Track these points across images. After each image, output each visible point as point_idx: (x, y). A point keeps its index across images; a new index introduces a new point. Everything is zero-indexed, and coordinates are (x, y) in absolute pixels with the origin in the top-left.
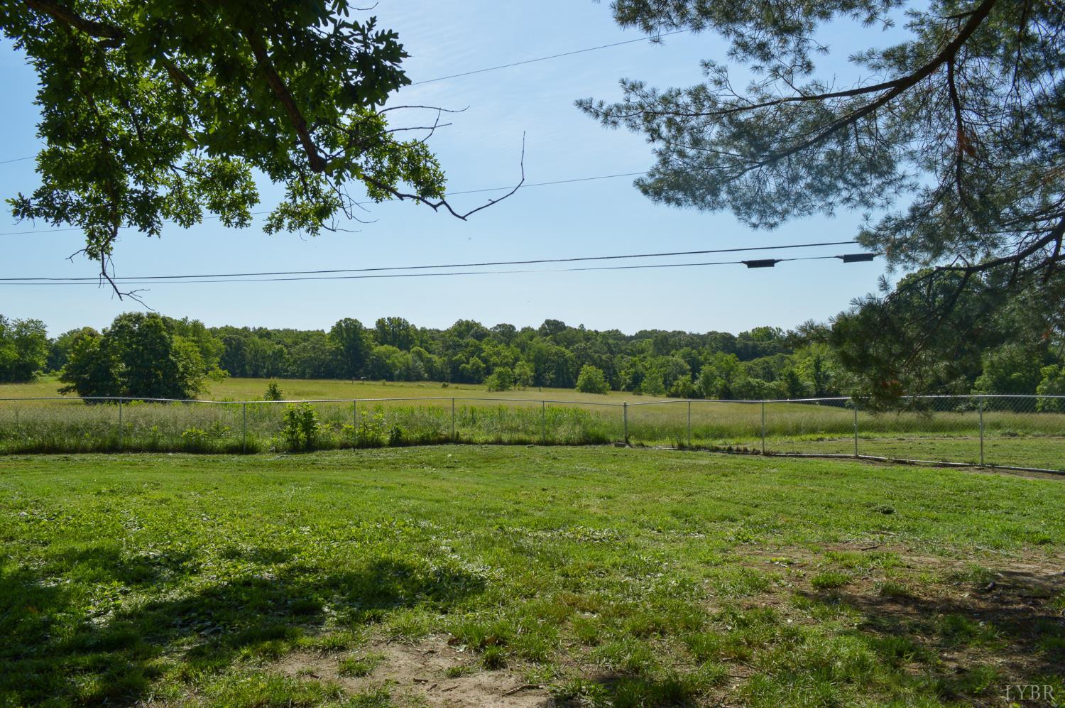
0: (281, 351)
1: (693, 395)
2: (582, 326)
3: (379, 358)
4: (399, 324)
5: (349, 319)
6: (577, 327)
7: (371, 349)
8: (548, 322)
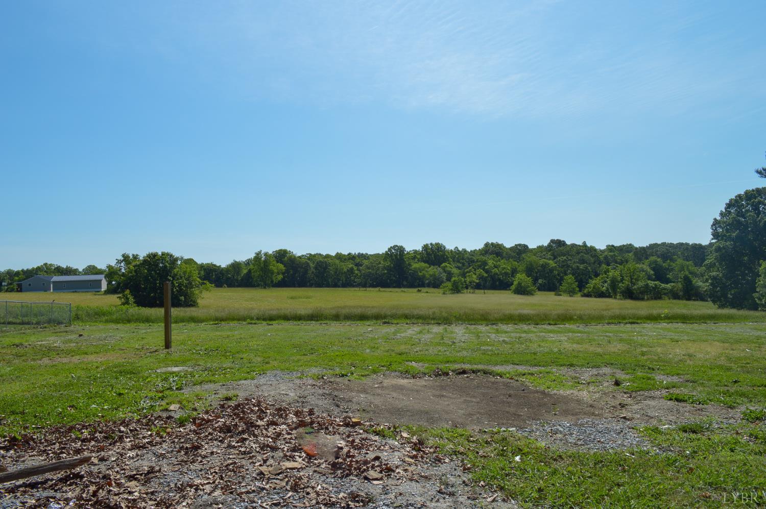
0: (352, 269)
1: (601, 295)
2: (584, 243)
3: (415, 271)
4: (439, 248)
5: (397, 246)
6: (581, 244)
7: (410, 265)
8: (552, 241)
